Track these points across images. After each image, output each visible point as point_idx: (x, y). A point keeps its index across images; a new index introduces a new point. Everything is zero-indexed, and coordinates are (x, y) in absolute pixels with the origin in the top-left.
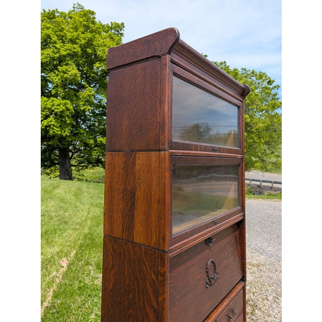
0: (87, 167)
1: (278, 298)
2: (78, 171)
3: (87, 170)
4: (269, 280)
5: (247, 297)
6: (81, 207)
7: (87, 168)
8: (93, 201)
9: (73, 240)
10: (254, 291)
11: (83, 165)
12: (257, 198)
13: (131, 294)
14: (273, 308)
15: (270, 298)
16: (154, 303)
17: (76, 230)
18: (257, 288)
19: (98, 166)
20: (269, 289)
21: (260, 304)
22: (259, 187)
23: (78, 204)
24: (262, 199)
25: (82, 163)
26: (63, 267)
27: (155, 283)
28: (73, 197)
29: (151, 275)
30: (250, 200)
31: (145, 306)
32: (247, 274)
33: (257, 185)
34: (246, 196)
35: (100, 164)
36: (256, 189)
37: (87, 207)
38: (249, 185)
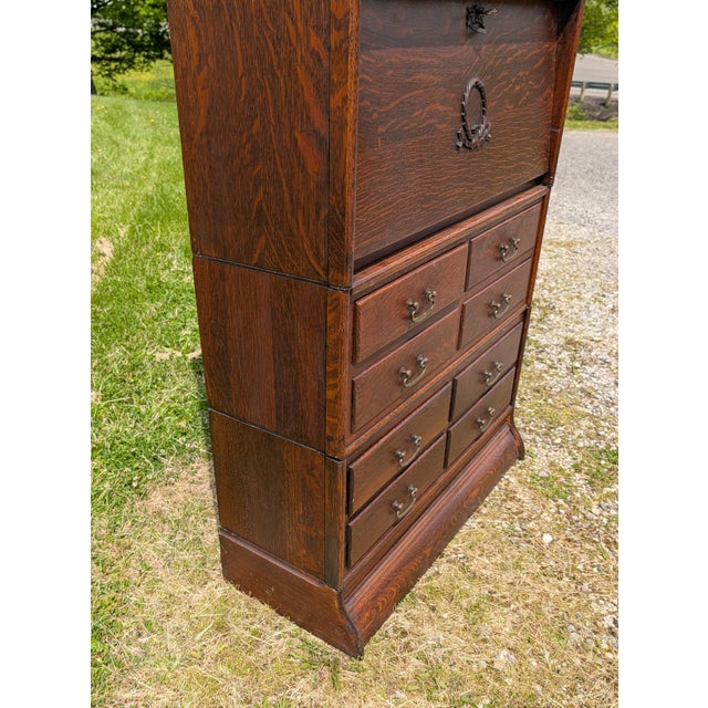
0: (131, 63)
1: (604, 296)
2: (109, 75)
3: (131, 71)
4: (592, 268)
5: (535, 295)
6: (129, 143)
7: (130, 67)
8: (159, 133)
9: (120, 208)
10: (553, 285)
11: (118, 54)
12: (594, 127)
13: (257, 121)
14: (589, 311)
15: (588, 296)
16: (319, 122)
17: (123, 188)
18: (560, 281)
19: (161, 57)
20: (589, 283)
21: (562, 305)
22: (604, 104)
23: (119, 137)
24: (606, 130)
25: (114, 51)
26: (104, 255)
27: (320, 60)
28: (103, 122)
29: (308, 41)
30: (574, 132)
31: (296, 139)
32: (540, 260)
33: (597, 99)
34: (567, 122)
35: (167, 54)
36: (594, 110)
37: (144, 144)
38: (577, 100)
